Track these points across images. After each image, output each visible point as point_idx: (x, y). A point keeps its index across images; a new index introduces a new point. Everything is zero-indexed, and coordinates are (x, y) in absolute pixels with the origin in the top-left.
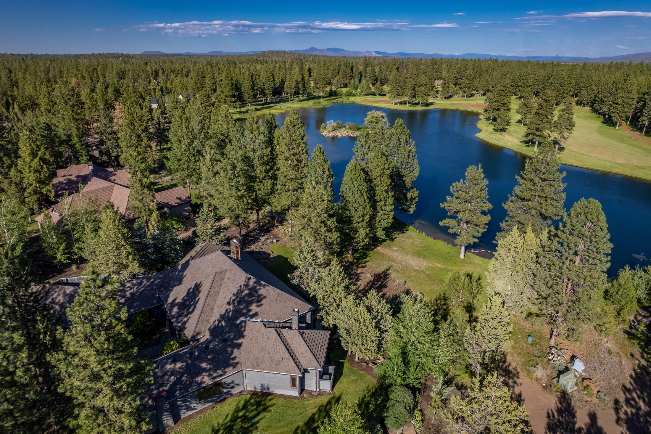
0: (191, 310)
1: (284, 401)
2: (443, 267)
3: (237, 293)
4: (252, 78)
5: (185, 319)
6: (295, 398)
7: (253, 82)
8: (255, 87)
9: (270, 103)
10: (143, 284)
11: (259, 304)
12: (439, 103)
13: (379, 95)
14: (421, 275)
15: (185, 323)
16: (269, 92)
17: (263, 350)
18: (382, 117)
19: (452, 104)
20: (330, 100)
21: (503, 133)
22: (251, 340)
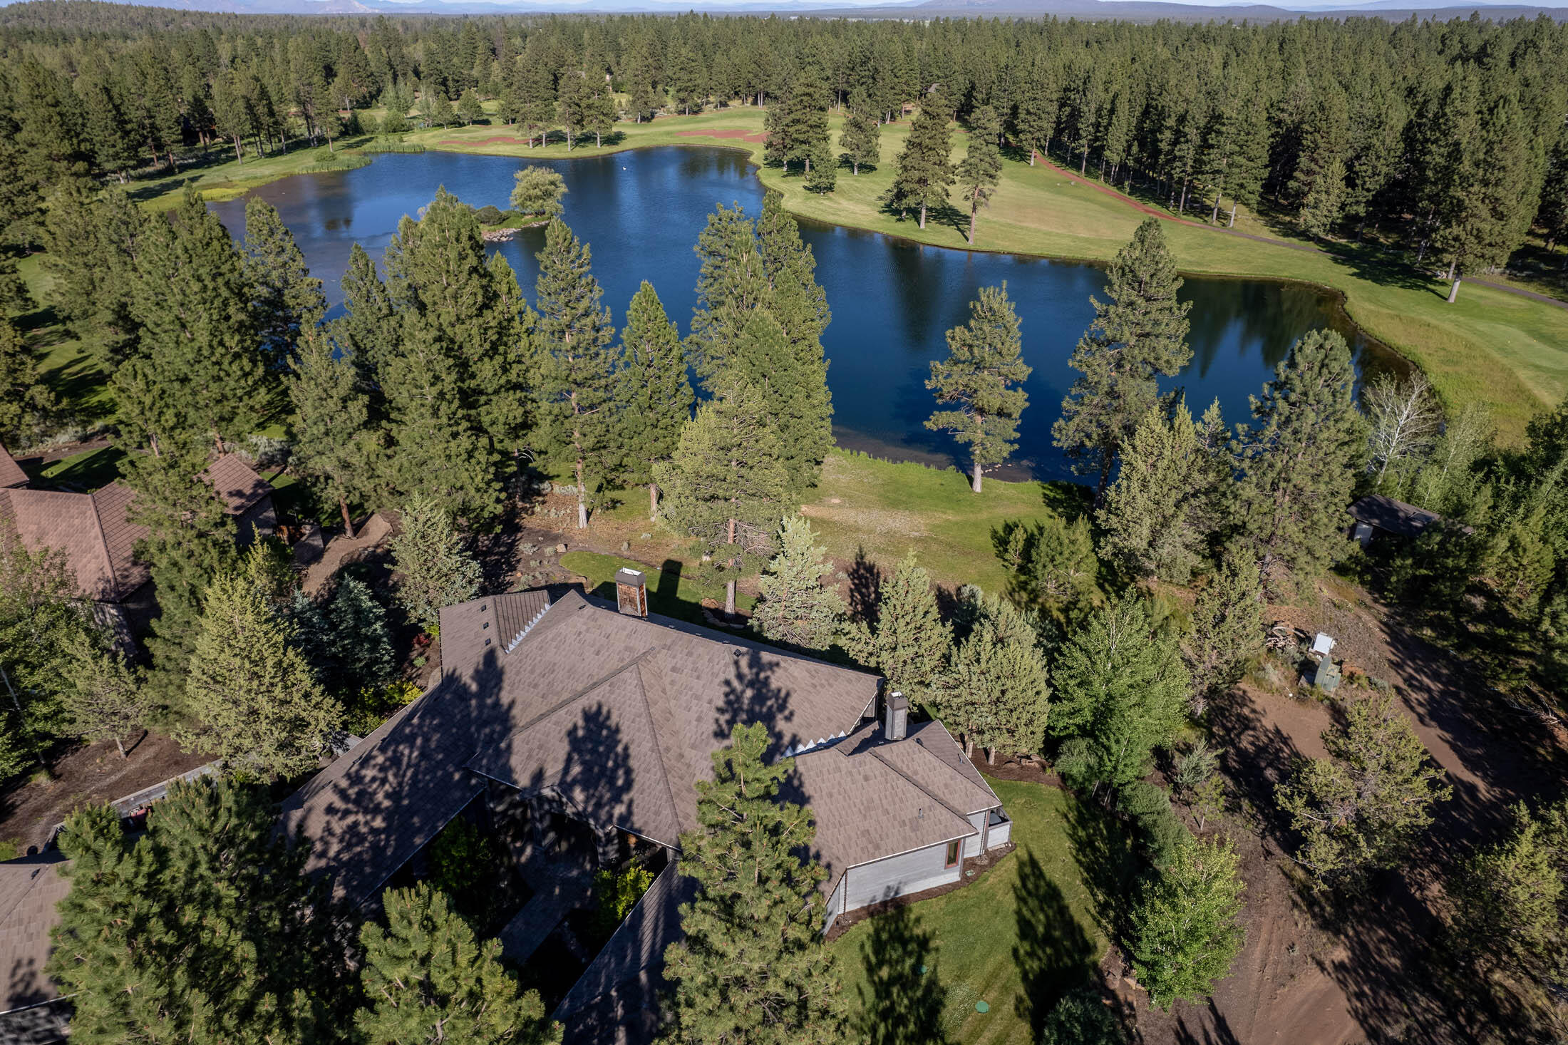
0: (620, 782)
1: (942, 903)
2: (959, 518)
3: (729, 703)
4: (111, 98)
5: (619, 810)
6: (954, 886)
7: (117, 108)
8: (126, 122)
9: (183, 168)
10: (405, 760)
11: (787, 713)
12: (637, 136)
13: (475, 122)
14: (935, 547)
15: (625, 819)
16: (169, 135)
17: (868, 809)
18: (552, 183)
19: (668, 133)
20: (350, 146)
21: (830, 194)
22: (830, 795)
